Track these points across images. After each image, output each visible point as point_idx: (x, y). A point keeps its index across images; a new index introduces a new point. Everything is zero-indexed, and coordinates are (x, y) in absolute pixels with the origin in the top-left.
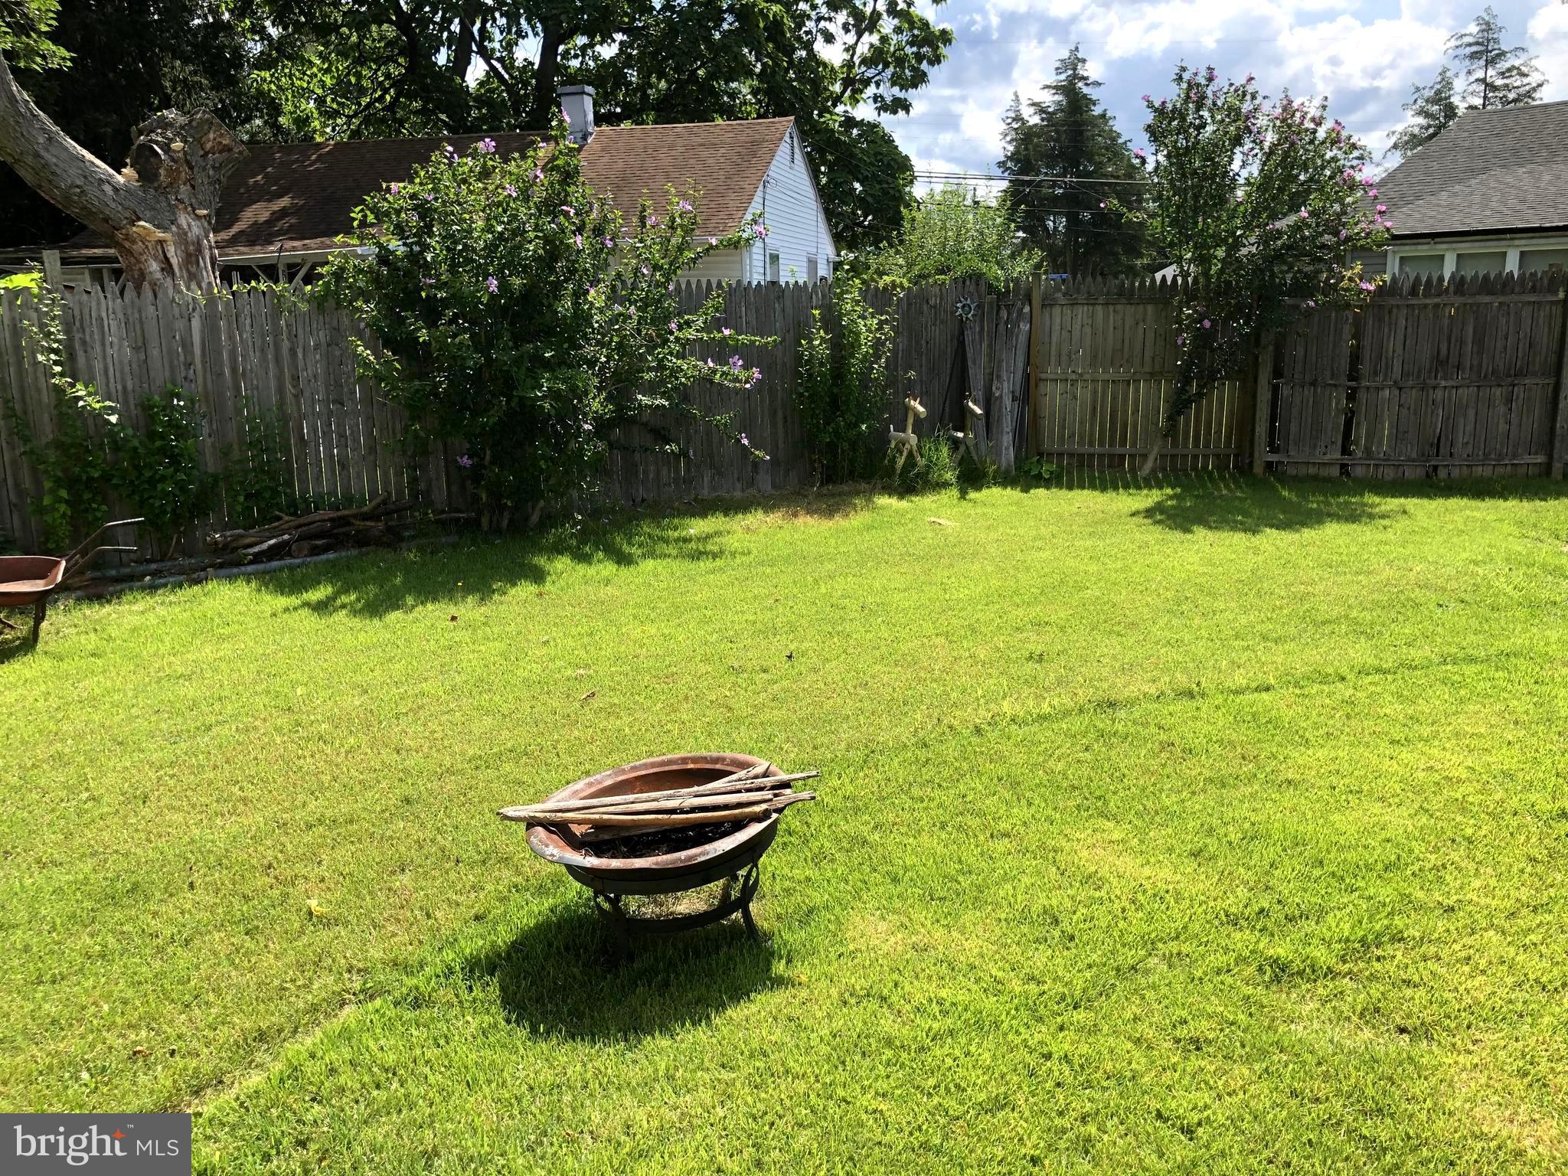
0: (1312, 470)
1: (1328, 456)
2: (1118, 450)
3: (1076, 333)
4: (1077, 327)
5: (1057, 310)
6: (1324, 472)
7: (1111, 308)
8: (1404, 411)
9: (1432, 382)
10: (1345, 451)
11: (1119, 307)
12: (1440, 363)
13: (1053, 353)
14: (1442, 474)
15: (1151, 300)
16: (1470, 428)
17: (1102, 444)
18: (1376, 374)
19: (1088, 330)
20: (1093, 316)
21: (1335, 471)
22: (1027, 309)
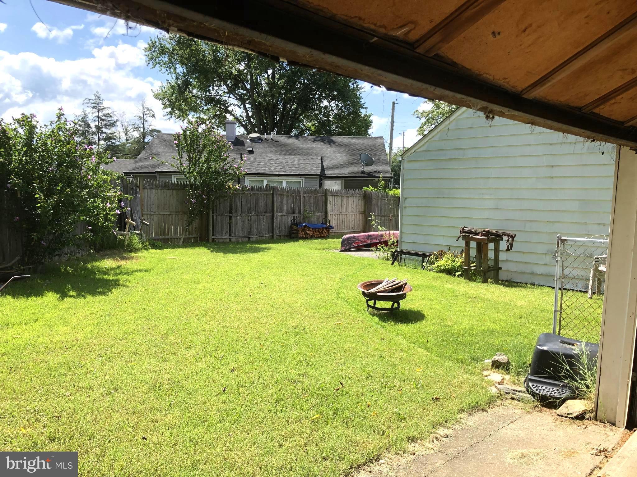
0: (222, 240)
1: (226, 236)
2: (167, 237)
3: (152, 198)
4: (152, 196)
5: (146, 190)
6: (225, 241)
7: (163, 191)
8: (242, 223)
9: (248, 215)
10: (230, 235)
11: (165, 190)
12: (250, 209)
13: (145, 205)
14: (251, 240)
15: (175, 189)
16: (256, 227)
17: (161, 235)
18: (236, 212)
19: (156, 197)
20: (157, 193)
21: (228, 240)
22: (138, 190)
